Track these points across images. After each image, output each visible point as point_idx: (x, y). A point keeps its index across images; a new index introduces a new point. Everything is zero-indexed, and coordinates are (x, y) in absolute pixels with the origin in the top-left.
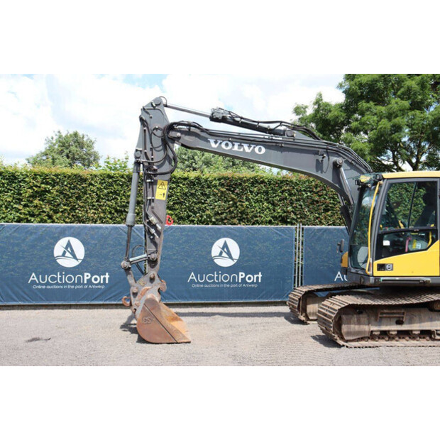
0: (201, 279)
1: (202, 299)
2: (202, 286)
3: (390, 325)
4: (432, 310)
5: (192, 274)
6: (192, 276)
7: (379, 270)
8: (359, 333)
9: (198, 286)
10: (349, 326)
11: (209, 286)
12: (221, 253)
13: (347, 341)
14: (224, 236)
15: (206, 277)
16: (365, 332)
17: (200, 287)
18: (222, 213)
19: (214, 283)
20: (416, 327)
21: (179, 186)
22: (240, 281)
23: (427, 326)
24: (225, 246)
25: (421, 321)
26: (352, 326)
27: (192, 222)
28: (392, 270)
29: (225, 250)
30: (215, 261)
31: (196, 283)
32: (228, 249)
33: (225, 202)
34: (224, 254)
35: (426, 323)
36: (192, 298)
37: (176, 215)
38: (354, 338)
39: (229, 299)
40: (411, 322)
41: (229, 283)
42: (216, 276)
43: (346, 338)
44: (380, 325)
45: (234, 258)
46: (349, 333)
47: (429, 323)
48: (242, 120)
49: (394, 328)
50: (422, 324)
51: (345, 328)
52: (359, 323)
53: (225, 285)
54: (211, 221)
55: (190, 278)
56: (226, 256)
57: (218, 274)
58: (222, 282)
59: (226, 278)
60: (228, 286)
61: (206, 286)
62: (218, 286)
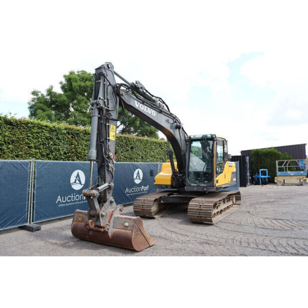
0: (64, 200)
2: (64, 205)
5: (59, 197)
6: (59, 199)
9: (62, 205)
14: (77, 169)
15: (67, 199)
17: (63, 206)
18: (68, 153)
19: (71, 202)
21: (43, 131)
24: (78, 175)
27: (50, 159)
31: (61, 204)
33: (69, 145)
34: (77, 182)
37: (40, 153)
41: (79, 201)
48: (147, 93)
54: (62, 158)
56: (78, 182)
57: (73, 195)
58: (75, 201)
59: (77, 198)
60: (78, 203)
61: (67, 205)
62: (73, 203)
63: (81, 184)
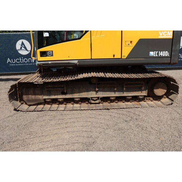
0: (14, 61)
1: (16, 71)
2: (14, 65)
3: (58, 95)
4: (91, 83)
5: (9, 59)
6: (9, 60)
7: (41, 56)
8: (36, 100)
9: (13, 65)
10: (28, 96)
11: (18, 65)
12: (21, 48)
13: (30, 105)
15: (16, 61)
16: (40, 100)
17: (14, 66)
20: (76, 96)
22: (33, 62)
23: (84, 95)
25: (79, 92)
26: (30, 96)
28: (52, 55)
29: (23, 46)
30: (19, 52)
31: (12, 64)
32: (24, 45)
34: (23, 48)
35: (84, 93)
36: (10, 71)
38: (34, 103)
39: (29, 71)
40: (72, 93)
41: (28, 63)
42: (20, 59)
43: (28, 103)
44: (50, 95)
45: (28, 50)
46: (29, 101)
47: (86, 93)
49: (60, 97)
50: (81, 94)
51: (25, 97)
52: (35, 94)
53: (26, 64)
55: (8, 61)
57: (21, 58)
58: (24, 63)
59: (26, 60)
60: (28, 64)
62: (23, 64)
63: (28, 51)
